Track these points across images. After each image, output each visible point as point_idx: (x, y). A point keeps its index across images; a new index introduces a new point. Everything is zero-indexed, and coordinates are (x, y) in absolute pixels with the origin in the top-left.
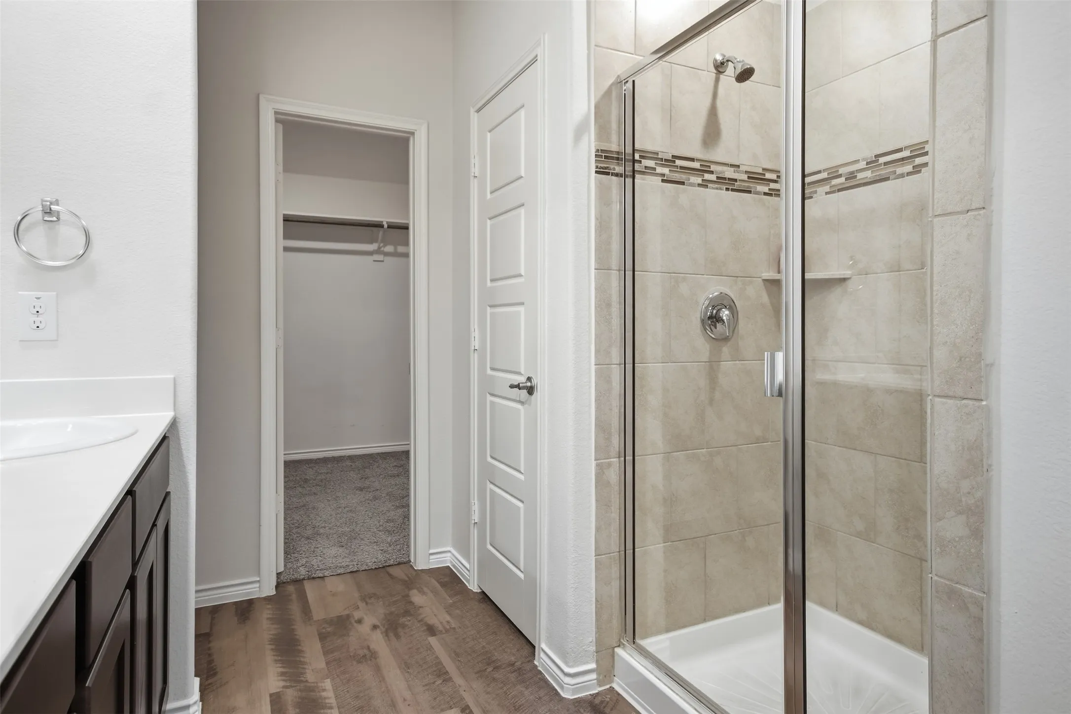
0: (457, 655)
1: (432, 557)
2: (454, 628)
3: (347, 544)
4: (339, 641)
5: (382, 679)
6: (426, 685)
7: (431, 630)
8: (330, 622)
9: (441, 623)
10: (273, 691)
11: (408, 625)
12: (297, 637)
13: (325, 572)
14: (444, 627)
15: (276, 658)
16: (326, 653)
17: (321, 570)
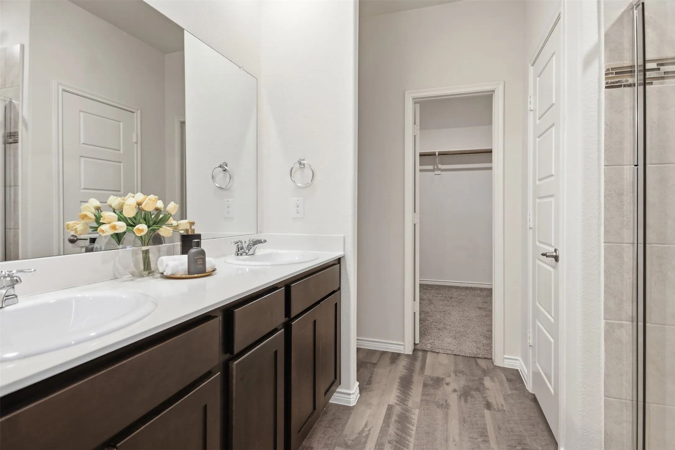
0: (499, 428)
1: (505, 360)
2: (505, 411)
3: (458, 338)
4: (432, 391)
5: (447, 422)
6: (471, 438)
7: (488, 406)
8: (432, 379)
9: (497, 404)
10: (390, 403)
11: (475, 397)
12: (413, 380)
13: (440, 350)
14: (498, 408)
15: (399, 387)
16: (423, 395)
17: (438, 348)
